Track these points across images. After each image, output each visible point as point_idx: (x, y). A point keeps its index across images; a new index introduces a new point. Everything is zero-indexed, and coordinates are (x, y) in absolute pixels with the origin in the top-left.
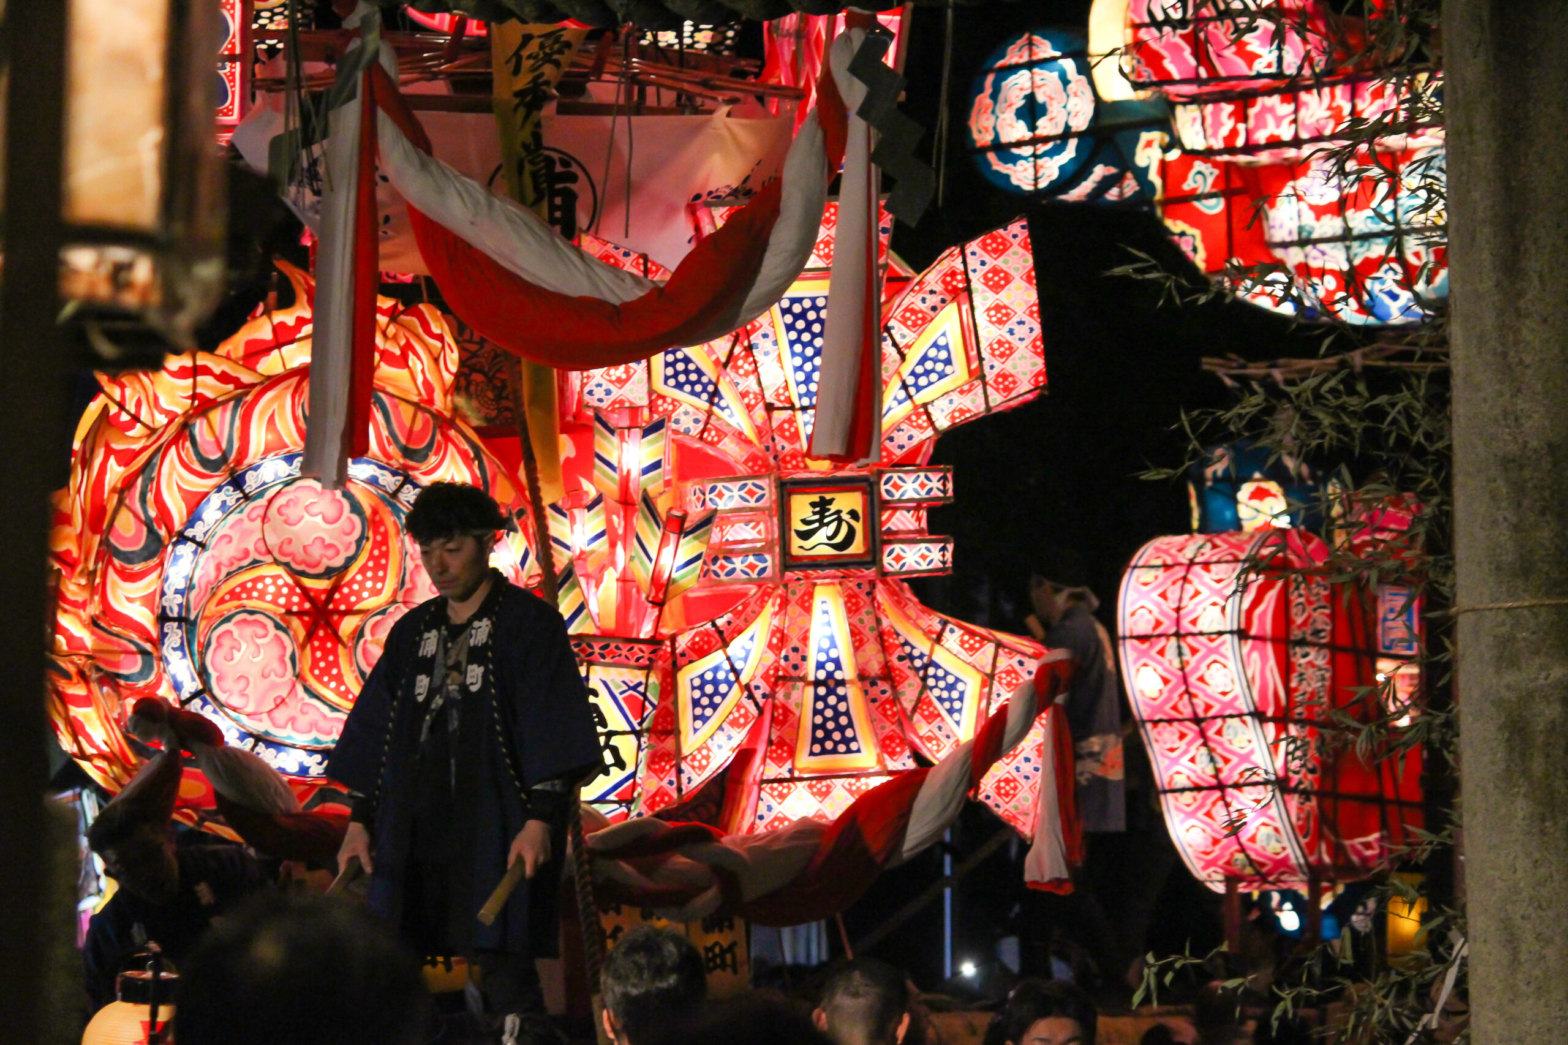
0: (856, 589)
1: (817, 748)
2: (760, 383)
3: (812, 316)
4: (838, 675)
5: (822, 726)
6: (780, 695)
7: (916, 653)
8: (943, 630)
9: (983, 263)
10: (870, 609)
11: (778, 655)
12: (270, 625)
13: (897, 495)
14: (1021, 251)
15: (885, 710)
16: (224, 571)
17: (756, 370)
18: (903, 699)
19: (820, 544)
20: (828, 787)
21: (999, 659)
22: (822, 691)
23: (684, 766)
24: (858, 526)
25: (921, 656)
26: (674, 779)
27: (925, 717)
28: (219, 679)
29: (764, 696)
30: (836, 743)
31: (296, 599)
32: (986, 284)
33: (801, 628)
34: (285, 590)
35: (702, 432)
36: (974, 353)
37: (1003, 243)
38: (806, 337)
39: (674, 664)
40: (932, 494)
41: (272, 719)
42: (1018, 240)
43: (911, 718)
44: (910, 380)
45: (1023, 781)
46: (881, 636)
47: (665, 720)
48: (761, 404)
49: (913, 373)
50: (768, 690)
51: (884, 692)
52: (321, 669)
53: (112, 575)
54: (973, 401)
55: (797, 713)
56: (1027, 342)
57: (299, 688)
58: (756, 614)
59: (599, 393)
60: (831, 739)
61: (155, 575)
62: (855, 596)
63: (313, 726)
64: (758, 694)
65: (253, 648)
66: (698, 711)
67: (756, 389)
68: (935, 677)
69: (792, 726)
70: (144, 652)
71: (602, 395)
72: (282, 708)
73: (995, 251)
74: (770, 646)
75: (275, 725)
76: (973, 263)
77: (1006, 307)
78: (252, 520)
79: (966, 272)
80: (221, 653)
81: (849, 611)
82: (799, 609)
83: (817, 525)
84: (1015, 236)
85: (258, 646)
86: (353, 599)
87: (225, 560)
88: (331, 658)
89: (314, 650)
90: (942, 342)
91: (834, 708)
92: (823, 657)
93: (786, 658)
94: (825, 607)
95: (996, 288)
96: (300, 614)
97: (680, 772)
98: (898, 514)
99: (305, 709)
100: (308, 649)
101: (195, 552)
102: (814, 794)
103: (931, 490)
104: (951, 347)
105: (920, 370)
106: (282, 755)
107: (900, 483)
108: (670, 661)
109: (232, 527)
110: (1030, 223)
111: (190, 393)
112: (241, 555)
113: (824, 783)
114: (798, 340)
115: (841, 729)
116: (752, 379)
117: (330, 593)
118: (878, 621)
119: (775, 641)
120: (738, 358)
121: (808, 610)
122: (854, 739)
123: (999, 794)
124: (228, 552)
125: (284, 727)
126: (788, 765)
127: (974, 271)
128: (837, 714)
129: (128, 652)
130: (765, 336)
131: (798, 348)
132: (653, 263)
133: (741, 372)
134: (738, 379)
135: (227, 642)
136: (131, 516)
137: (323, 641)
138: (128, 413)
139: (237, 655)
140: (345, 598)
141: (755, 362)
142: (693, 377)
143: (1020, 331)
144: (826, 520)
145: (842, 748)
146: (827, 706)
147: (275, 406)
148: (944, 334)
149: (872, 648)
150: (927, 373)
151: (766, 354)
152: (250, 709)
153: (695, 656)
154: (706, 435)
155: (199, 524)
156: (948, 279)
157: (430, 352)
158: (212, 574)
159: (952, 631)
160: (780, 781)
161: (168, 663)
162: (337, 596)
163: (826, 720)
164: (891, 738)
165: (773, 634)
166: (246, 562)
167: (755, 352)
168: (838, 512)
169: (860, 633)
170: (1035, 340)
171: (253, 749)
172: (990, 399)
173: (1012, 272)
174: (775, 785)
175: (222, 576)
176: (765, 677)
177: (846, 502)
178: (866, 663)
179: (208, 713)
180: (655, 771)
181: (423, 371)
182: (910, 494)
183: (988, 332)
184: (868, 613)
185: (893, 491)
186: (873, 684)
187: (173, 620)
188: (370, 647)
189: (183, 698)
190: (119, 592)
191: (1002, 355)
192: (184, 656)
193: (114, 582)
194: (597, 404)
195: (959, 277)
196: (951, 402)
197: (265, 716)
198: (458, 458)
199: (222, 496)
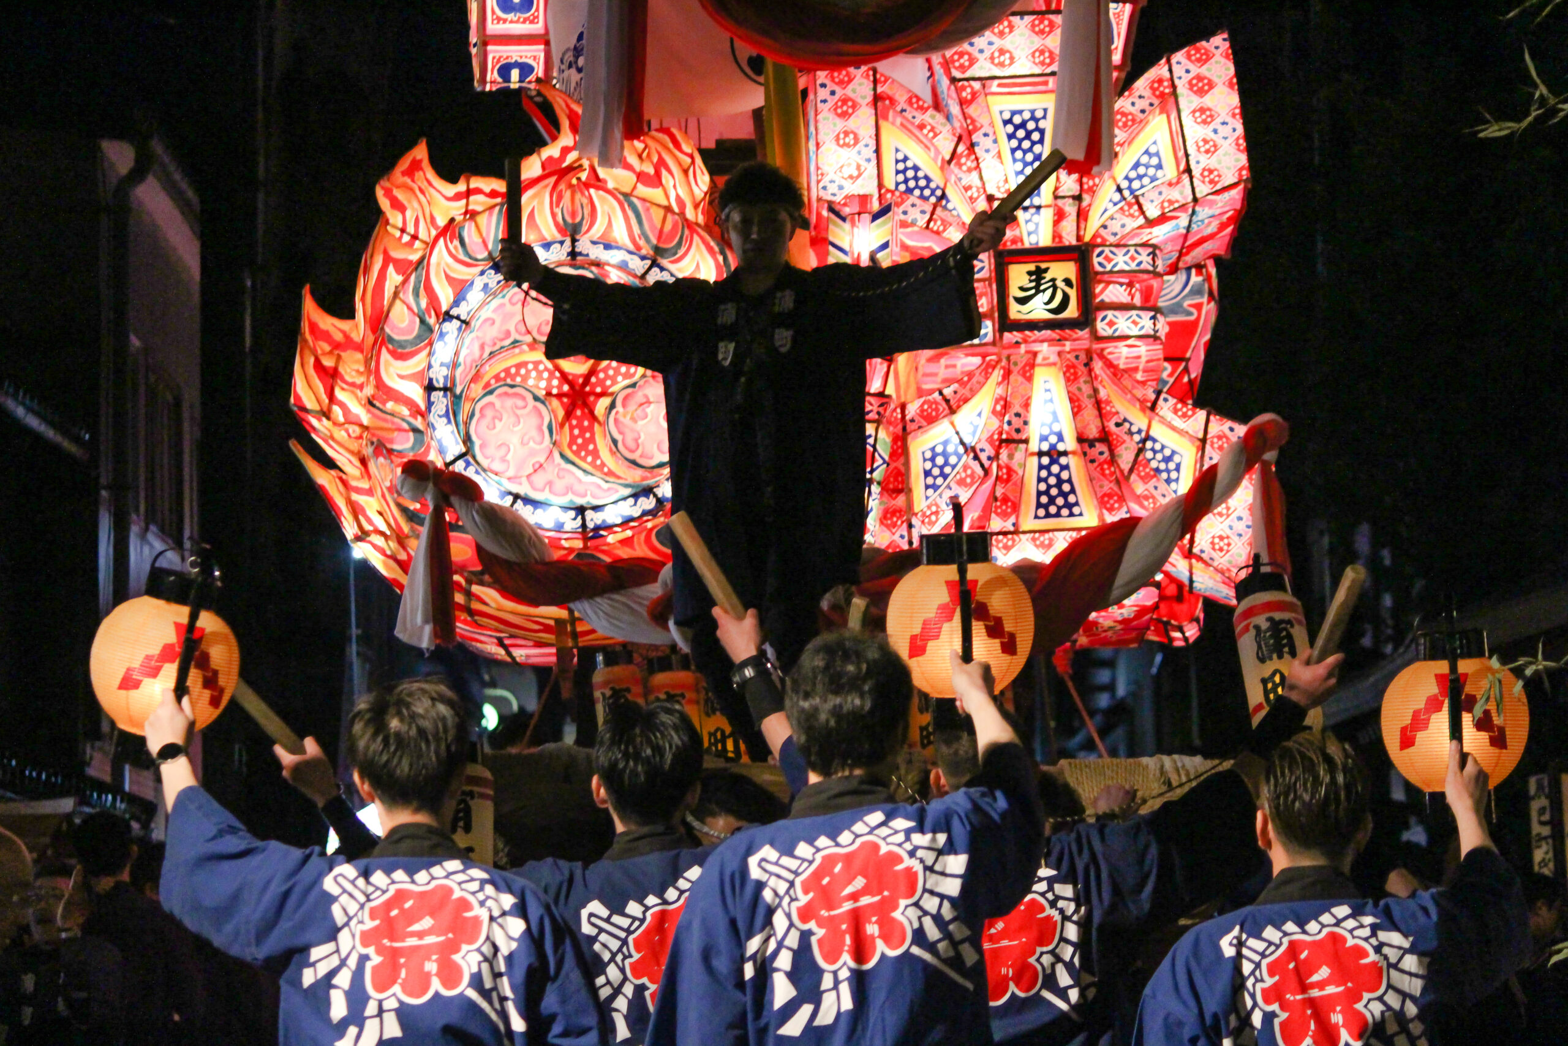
0: (1074, 360)
1: (1041, 512)
2: (981, 178)
3: (1031, 125)
4: (1061, 447)
5: (1047, 493)
6: (1004, 454)
7: (1134, 429)
8: (1157, 399)
9: (1188, 71)
10: (1088, 379)
11: (1002, 421)
12: (529, 397)
13: (1109, 267)
14: (1223, 60)
15: (1103, 470)
16: (487, 351)
17: (978, 167)
18: (1120, 461)
19: (1038, 309)
20: (1051, 540)
21: (1211, 425)
22: (1045, 460)
23: (914, 521)
24: (1073, 293)
25: (1139, 432)
26: (905, 534)
27: (1142, 478)
28: (481, 446)
29: (989, 458)
30: (1059, 508)
31: (555, 382)
32: (1191, 89)
33: (1023, 396)
34: (546, 375)
35: (929, 222)
36: (1181, 153)
37: (1205, 54)
38: (1026, 144)
39: (904, 429)
40: (1142, 267)
41: (531, 483)
42: (1220, 51)
43: (1127, 478)
44: (1124, 184)
45: (1236, 538)
46: (1098, 404)
47: (896, 479)
48: (983, 197)
49: (1127, 178)
50: (992, 453)
51: (1101, 453)
52: (578, 445)
53: (385, 355)
54: (1181, 193)
55: (1020, 473)
56: (1231, 140)
57: (556, 455)
58: (982, 385)
59: (833, 188)
60: (1054, 504)
61: (424, 353)
62: (1074, 367)
63: (569, 489)
64: (983, 457)
65: (513, 419)
66: (930, 480)
67: (979, 184)
68: (1153, 449)
69: (1015, 484)
70: (415, 430)
71: (836, 191)
72: (540, 472)
73: (1199, 60)
74: (994, 412)
75: (534, 489)
76: (1178, 71)
77: (1209, 109)
78: (513, 304)
79: (1172, 79)
80: (484, 423)
81: (1068, 380)
82: (1020, 379)
83: (1033, 291)
84: (1217, 48)
85: (517, 416)
86: (608, 383)
87: (488, 340)
88: (588, 435)
89: (572, 428)
90: (1153, 150)
91: (1058, 476)
92: (1046, 432)
93: (1009, 423)
94: (1048, 386)
95: (1201, 92)
96: (559, 396)
97: (910, 526)
98: (1111, 287)
99: (561, 474)
100: (567, 426)
101: (460, 329)
102: (1036, 546)
103: (1140, 263)
104: (1162, 154)
105: (1133, 175)
106: (539, 511)
107: (1111, 256)
108: (900, 427)
109: (495, 311)
110: (1230, 35)
111: (463, 210)
112: (502, 336)
113: (1047, 536)
114: (1019, 147)
115: (1065, 495)
116: (975, 174)
117: (587, 377)
118: (1096, 391)
119: (998, 408)
120: (961, 156)
121: (1030, 379)
122: (1077, 504)
123: (1214, 549)
124: (491, 333)
125: (543, 490)
126: (1012, 519)
127: (1180, 78)
128: (1060, 482)
129: (400, 430)
130: (986, 135)
131: (1019, 154)
132: (882, 75)
133: (964, 168)
134: (961, 175)
135: (489, 413)
136: (405, 308)
137: (580, 420)
138: (408, 234)
139: (499, 425)
140: (601, 382)
141: (977, 159)
142: (922, 183)
143: (1224, 131)
144: (1042, 288)
145: (1065, 512)
146: (1050, 474)
147: (535, 203)
148: (1155, 143)
149: (1090, 413)
150: (1140, 177)
151: (987, 151)
152: (511, 473)
153: (924, 423)
154: (932, 224)
155: (463, 304)
156: (1156, 85)
157: (680, 164)
158: (477, 353)
159: (1166, 400)
160: (1005, 534)
161: (434, 429)
162: (593, 380)
163: (1049, 487)
164: (1110, 496)
165: (997, 402)
166: (507, 342)
167: (977, 149)
168: (1053, 280)
169: (1078, 400)
170: (1238, 139)
171: (512, 505)
172: (1197, 190)
173: (1215, 79)
174: (1000, 537)
175: (486, 355)
176: (990, 440)
177: (1062, 271)
178: (1085, 427)
179: (470, 473)
180: (887, 526)
181: (675, 186)
182: (1121, 266)
183: (1194, 131)
184: (1085, 382)
185: (1105, 263)
186: (1092, 446)
187: (440, 389)
188: (621, 419)
189: (448, 460)
190: (392, 370)
191: (1207, 152)
192: (449, 422)
193: (386, 361)
194: (830, 198)
195: (1166, 84)
196: (1160, 193)
197: (524, 480)
198: (703, 247)
199: (484, 279)
